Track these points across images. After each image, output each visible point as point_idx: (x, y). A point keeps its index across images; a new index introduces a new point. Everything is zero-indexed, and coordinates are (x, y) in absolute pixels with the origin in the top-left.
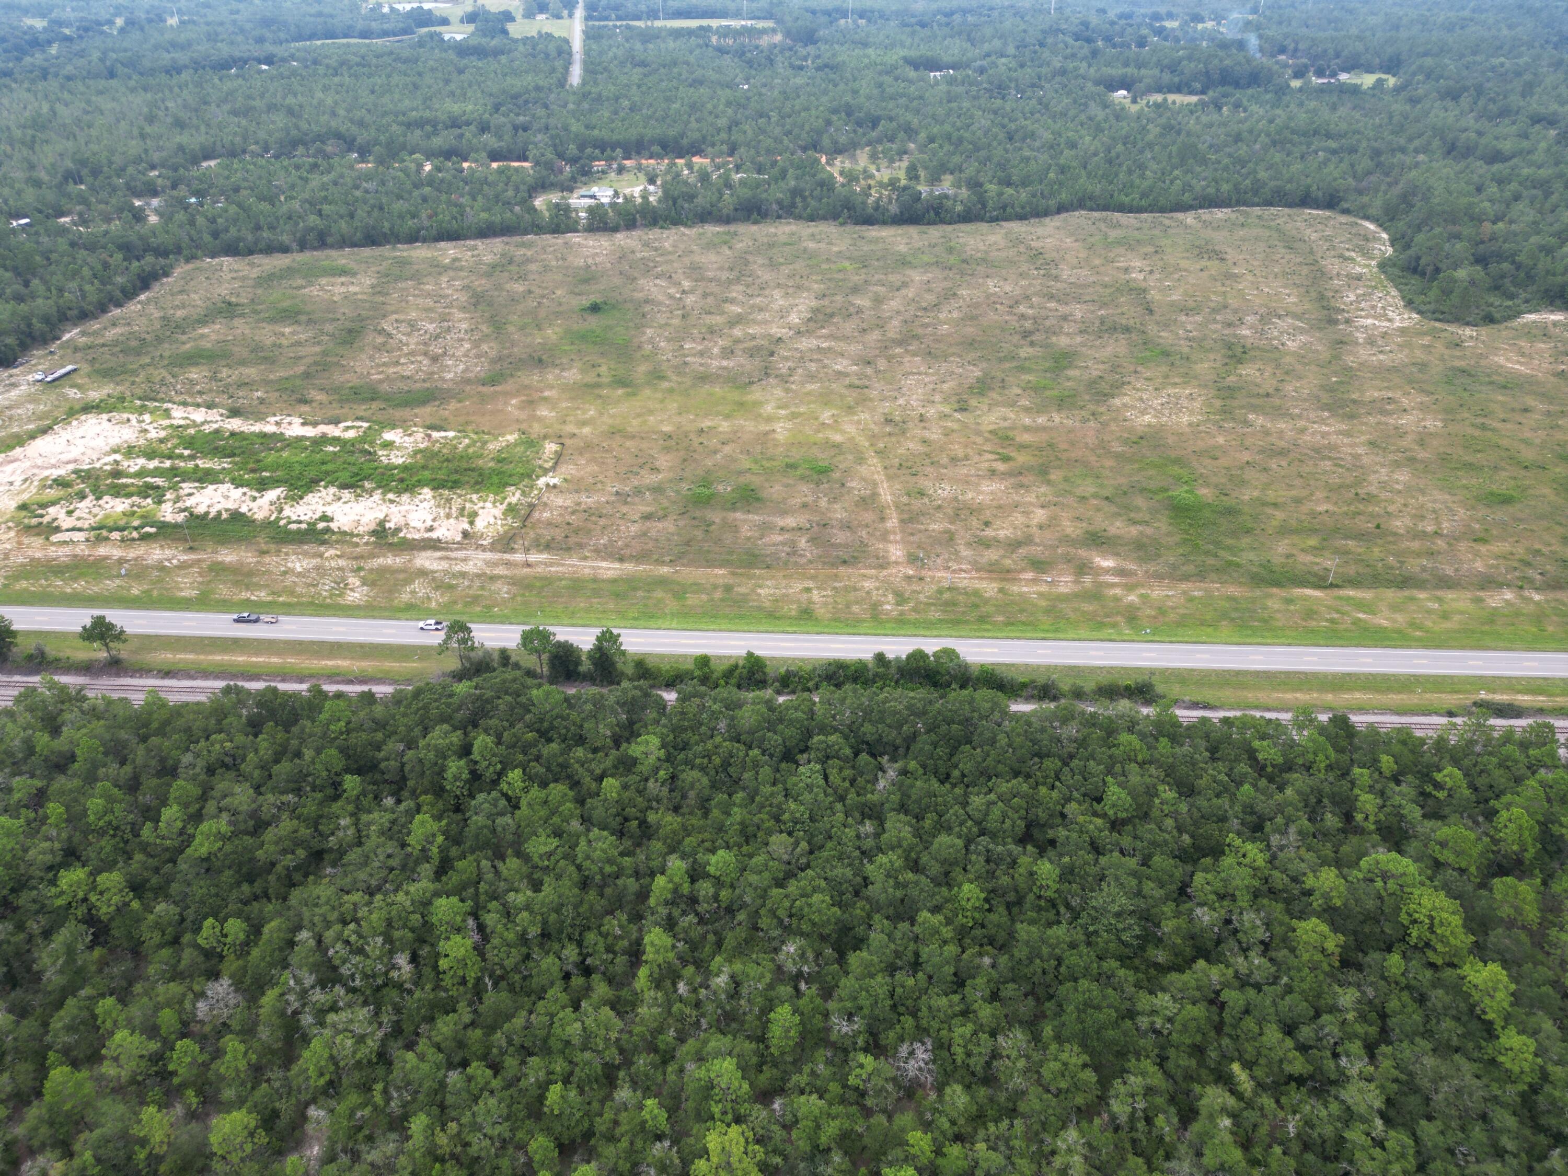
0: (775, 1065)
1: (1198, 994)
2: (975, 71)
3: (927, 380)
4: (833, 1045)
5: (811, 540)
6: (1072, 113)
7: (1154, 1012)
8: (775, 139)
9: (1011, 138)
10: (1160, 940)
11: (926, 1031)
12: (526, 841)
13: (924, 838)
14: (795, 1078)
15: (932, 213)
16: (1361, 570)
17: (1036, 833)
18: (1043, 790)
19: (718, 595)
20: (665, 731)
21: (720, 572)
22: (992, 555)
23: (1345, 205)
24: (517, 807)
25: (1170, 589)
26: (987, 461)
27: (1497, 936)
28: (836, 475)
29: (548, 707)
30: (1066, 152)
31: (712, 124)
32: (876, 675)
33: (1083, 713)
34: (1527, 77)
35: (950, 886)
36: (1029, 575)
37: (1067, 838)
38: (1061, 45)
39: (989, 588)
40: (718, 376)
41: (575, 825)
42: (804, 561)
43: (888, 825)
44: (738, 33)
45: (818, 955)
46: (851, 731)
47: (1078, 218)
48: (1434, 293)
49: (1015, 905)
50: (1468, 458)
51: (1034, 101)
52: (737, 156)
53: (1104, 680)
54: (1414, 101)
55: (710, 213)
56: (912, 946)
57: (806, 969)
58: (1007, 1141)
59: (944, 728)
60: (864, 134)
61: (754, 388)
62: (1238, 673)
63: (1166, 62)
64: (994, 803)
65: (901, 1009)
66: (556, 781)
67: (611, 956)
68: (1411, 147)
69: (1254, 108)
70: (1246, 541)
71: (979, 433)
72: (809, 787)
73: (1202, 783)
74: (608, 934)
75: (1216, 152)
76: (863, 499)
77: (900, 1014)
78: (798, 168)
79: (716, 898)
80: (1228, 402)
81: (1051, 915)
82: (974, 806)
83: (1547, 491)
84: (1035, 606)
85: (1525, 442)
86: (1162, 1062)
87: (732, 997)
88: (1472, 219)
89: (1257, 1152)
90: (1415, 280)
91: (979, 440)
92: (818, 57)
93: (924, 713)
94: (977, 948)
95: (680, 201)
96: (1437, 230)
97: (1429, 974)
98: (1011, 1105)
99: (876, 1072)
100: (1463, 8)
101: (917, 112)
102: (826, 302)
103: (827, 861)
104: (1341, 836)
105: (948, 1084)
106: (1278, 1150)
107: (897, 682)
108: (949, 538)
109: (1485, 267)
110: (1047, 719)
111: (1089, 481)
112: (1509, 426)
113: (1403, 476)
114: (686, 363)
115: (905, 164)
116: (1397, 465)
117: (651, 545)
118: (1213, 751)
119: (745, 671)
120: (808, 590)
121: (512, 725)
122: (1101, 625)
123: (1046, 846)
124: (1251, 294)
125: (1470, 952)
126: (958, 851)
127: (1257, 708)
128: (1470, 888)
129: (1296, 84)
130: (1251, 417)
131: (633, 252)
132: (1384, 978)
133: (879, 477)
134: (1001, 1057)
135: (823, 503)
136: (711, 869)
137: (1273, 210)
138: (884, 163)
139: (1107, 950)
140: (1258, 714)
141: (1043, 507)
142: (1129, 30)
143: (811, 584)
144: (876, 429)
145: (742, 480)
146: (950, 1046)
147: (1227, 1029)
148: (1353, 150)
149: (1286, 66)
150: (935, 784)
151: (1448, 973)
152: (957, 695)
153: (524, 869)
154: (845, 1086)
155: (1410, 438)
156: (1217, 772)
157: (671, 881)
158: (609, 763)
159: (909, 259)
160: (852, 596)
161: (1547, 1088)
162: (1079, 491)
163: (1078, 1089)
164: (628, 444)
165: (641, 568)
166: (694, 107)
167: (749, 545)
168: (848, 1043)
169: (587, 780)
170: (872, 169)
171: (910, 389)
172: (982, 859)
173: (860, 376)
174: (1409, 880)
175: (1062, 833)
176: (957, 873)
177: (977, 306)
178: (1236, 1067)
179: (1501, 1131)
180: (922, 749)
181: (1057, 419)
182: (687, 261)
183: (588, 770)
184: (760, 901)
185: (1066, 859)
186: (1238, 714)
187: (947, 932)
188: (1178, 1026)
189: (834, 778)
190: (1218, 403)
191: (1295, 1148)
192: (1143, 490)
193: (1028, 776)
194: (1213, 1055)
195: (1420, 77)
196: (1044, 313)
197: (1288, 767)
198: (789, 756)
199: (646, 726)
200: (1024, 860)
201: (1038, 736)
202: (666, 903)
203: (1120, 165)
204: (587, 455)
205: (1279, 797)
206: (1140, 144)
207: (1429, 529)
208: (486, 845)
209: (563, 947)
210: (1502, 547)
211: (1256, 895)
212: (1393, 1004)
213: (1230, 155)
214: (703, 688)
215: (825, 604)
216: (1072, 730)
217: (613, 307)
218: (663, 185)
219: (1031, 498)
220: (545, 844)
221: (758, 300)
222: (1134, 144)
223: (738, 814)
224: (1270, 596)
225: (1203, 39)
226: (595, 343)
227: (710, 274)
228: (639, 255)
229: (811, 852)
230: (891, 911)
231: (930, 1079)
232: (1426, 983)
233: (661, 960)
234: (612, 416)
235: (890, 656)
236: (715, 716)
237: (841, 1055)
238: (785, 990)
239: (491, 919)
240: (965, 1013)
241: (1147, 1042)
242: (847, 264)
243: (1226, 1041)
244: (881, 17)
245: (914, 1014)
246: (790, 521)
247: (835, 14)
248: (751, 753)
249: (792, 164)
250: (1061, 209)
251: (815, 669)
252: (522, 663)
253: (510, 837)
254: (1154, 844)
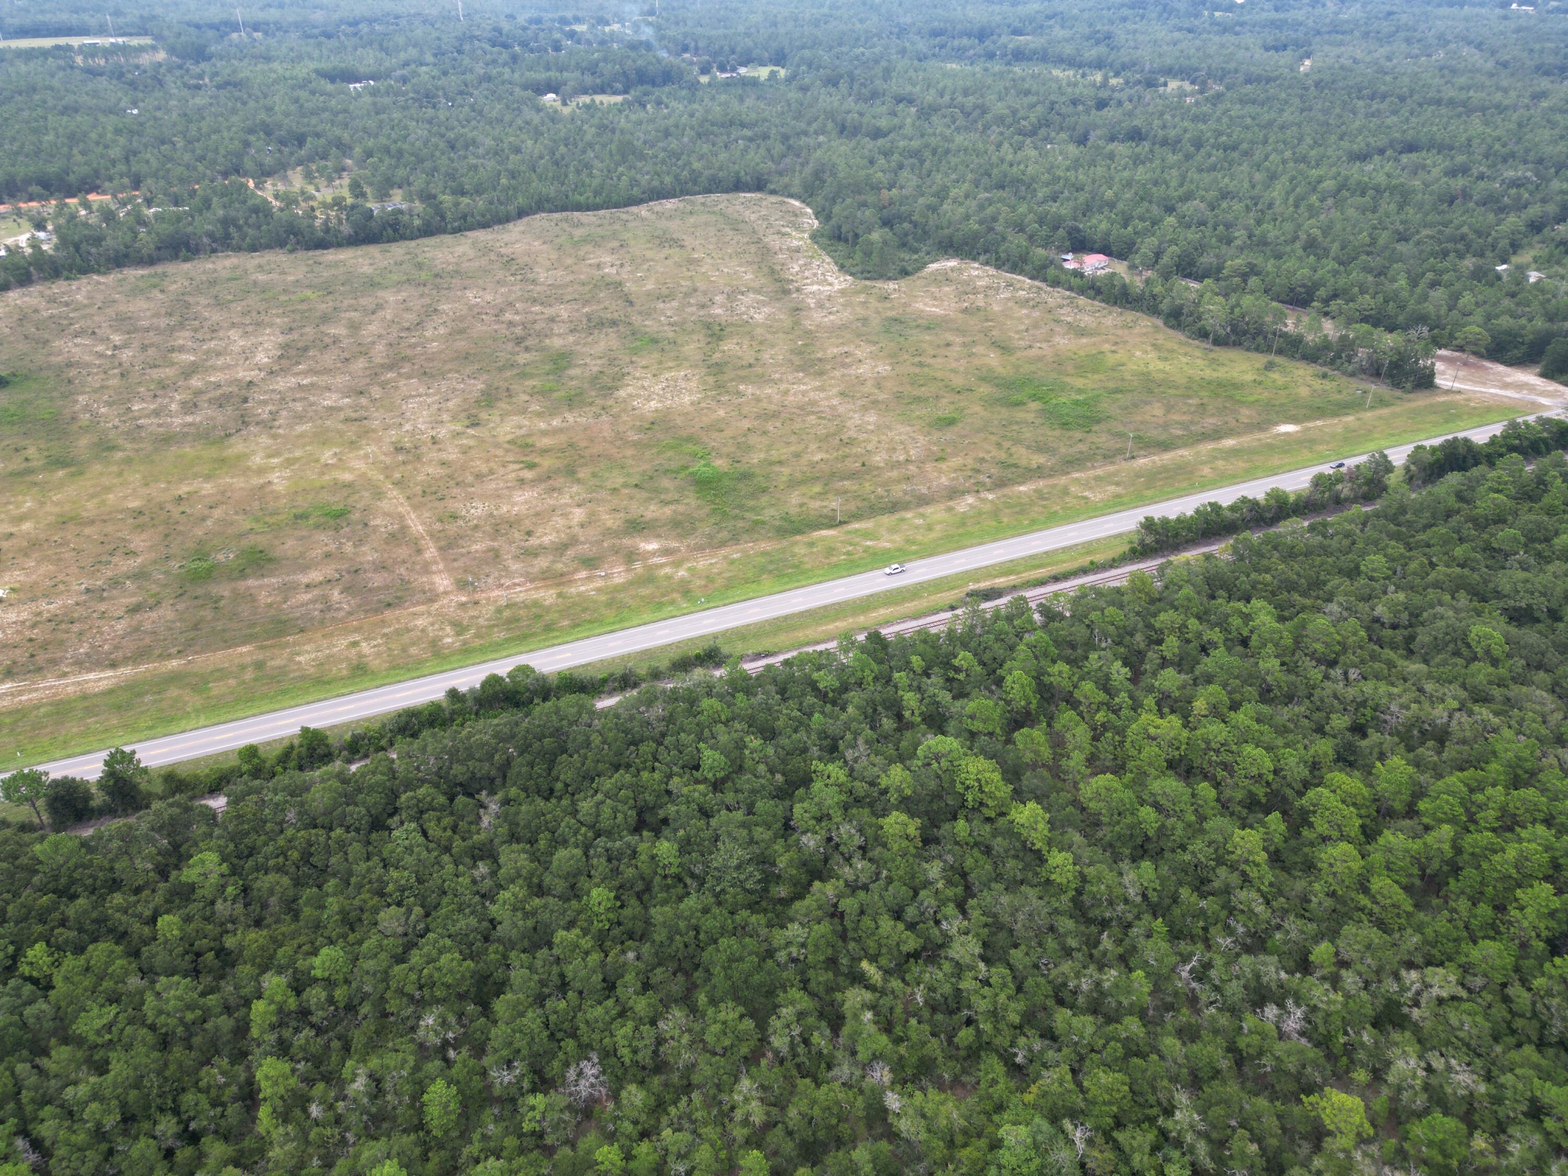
0: (441, 1147)
1: (820, 913)
2: (396, 81)
3: (429, 400)
4: (499, 1100)
5: (346, 590)
6: (508, 118)
7: (789, 944)
8: (187, 167)
9: (453, 148)
10: (779, 877)
11: (589, 1046)
12: (73, 1022)
13: (542, 860)
14: (466, 1151)
15: (390, 231)
16: (859, 504)
17: (648, 817)
18: (645, 775)
19: (249, 675)
20: (221, 842)
21: (244, 649)
22: (542, 563)
23: (771, 186)
24: (50, 987)
25: (712, 557)
26: (513, 472)
27: (1029, 780)
28: (356, 516)
29: (61, 860)
30: (512, 157)
31: (102, 156)
32: (453, 712)
33: (664, 691)
34: (884, 63)
35: (578, 897)
36: (583, 574)
37: (677, 812)
38: (479, 52)
39: (548, 596)
40: (185, 435)
41: (134, 982)
42: (341, 614)
43: (502, 859)
44: (108, 52)
45: (460, 1015)
46: (441, 778)
47: (540, 220)
48: (858, 256)
49: (644, 893)
50: (917, 392)
51: (466, 109)
52: (144, 189)
53: (675, 655)
54: (804, 89)
55: (126, 256)
56: (555, 970)
57: (451, 1035)
58: (689, 1117)
59: (537, 745)
60: (292, 154)
61: (233, 440)
62: (786, 618)
63: (584, 64)
64: (603, 802)
65: (560, 1035)
66: (95, 940)
67: (219, 1109)
68: (812, 130)
69: (673, 104)
70: (764, 499)
71: (497, 445)
72: (409, 850)
73: (780, 723)
74: (209, 1087)
75: (652, 147)
76: (393, 535)
77: (559, 1041)
78: (223, 195)
79: (331, 1000)
80: (719, 377)
81: (680, 890)
82: (584, 811)
83: (977, 409)
84: (595, 602)
85: (953, 371)
86: (805, 985)
87: (376, 1097)
88: (872, 188)
89: (898, 1030)
90: (841, 246)
91: (500, 452)
92: (216, 74)
93: (513, 736)
94: (619, 947)
95: (84, 246)
96: (849, 201)
97: (988, 827)
98: (685, 1082)
99: (549, 1107)
100: (822, 6)
101: (346, 126)
102: (295, 336)
103: (447, 917)
104: (898, 735)
105: (622, 1088)
106: (913, 1021)
107: (477, 714)
108: (495, 556)
109: (892, 228)
110: (633, 707)
111: (616, 472)
112: (939, 360)
113: (872, 418)
114: (139, 427)
115: (346, 181)
116: (865, 409)
117: (147, 641)
118: (782, 691)
119: (304, 750)
120: (355, 644)
121: (16, 895)
122: (660, 606)
123: (660, 827)
124: (714, 276)
125: (1012, 799)
126: (579, 860)
127: (808, 644)
128: (999, 747)
129: (704, 79)
130: (742, 387)
131: (36, 311)
132: (957, 843)
133: (404, 509)
134: (666, 1041)
135: (348, 548)
136: (318, 973)
137: (713, 197)
138: (322, 182)
139: (736, 904)
140: (810, 649)
141: (579, 506)
142: (542, 35)
143: (357, 637)
144: (388, 460)
145: (245, 543)
146: (615, 1050)
147: (851, 934)
148: (766, 137)
149: (691, 63)
150: (540, 803)
151: (1002, 821)
152: (541, 709)
153: (79, 1054)
154: (521, 1136)
155: (870, 383)
156: (789, 710)
157: (272, 1002)
158: (158, 899)
159: (378, 279)
160: (406, 639)
161: (1088, 887)
162: (609, 485)
163: (741, 1040)
164: (87, 531)
165: (142, 668)
166: (72, 138)
167: (272, 612)
168: (513, 1091)
169: (136, 927)
170: (311, 189)
171: (413, 413)
172: (603, 860)
173: (356, 408)
174: (955, 755)
175: (672, 809)
176: (583, 883)
177: (462, 319)
178: (865, 965)
179: (1065, 935)
180: (519, 773)
181: (571, 419)
182: (110, 312)
183: (133, 916)
184: (382, 986)
185: (681, 833)
186: (795, 653)
187: (587, 943)
188: (811, 948)
189: (434, 830)
190: (711, 380)
191: (926, 1014)
192: (666, 472)
193: (628, 766)
194: (844, 961)
195: (804, 68)
196: (530, 317)
197: (845, 688)
198: (378, 824)
199: (196, 844)
200: (643, 847)
201: (629, 725)
202: (273, 1027)
203: (567, 166)
204: (35, 555)
205: (843, 717)
206: (580, 145)
207: (902, 458)
208: (18, 1045)
209: (155, 1123)
210: (956, 462)
211: (846, 807)
212: (969, 862)
213: (664, 150)
214: (257, 782)
215: (378, 654)
216: (658, 710)
217: (27, 378)
218: (57, 230)
219: (565, 499)
220: (100, 1016)
221: (212, 344)
222: (575, 145)
223: (333, 904)
224: (796, 543)
225: (613, 41)
226: (13, 423)
227: (145, 323)
228: (45, 314)
229: (427, 915)
230: (526, 943)
231: (604, 1091)
232: (988, 836)
233: (282, 1090)
234: (57, 504)
235: (463, 689)
236: (279, 808)
237: (510, 1107)
238: (433, 1066)
239: (46, 1129)
240: (622, 1014)
241: (790, 973)
242: (309, 293)
243: (852, 945)
244: (278, 29)
245: (574, 1035)
246: (315, 576)
247: (226, 27)
248: (333, 834)
249: (215, 192)
250: (522, 213)
251: (384, 725)
252: (10, 819)
253: (48, 1025)
254: (754, 792)
